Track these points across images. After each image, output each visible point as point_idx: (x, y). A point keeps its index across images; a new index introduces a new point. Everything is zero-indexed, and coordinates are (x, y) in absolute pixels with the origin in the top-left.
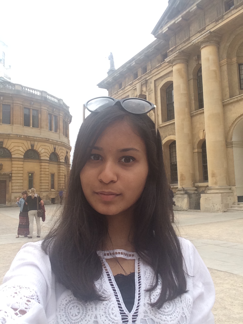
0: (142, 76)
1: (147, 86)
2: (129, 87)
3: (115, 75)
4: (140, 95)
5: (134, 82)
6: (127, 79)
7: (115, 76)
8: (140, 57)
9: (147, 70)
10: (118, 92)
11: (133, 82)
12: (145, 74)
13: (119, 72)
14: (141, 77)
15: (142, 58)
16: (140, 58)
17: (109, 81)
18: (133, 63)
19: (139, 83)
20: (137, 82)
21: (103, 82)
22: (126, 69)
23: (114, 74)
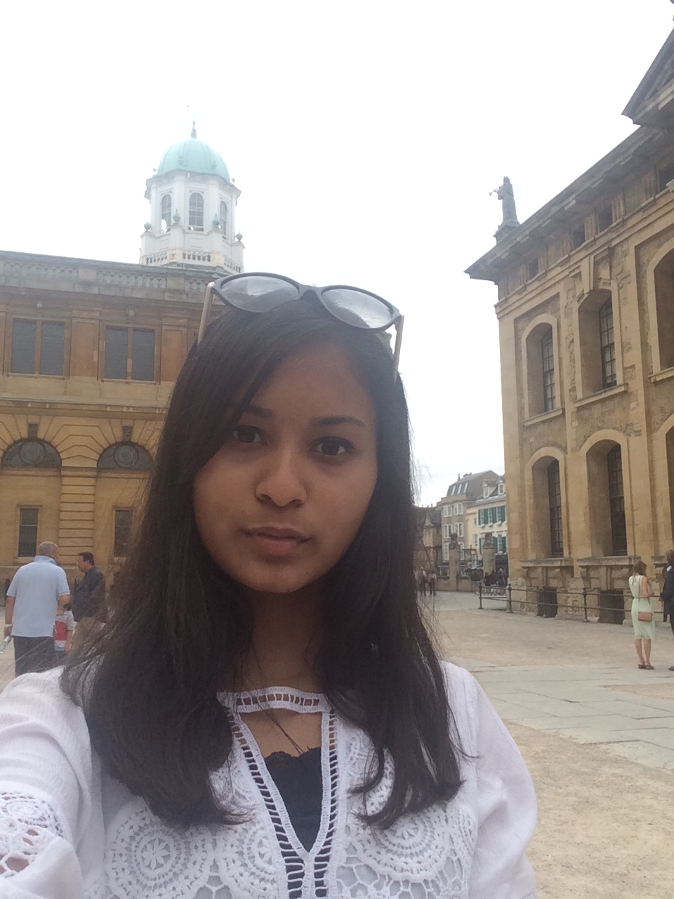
0: (598, 239)
1: (614, 263)
2: (559, 269)
3: (518, 240)
4: (591, 291)
5: (576, 256)
6: (552, 249)
7: (519, 242)
8: (592, 184)
9: (614, 220)
10: (526, 286)
11: (569, 257)
12: (606, 230)
13: (528, 232)
14: (595, 240)
15: (596, 184)
16: (592, 187)
17: (500, 257)
18: (570, 202)
19: (588, 258)
20: (583, 254)
21: (483, 260)
22: (550, 220)
23: (516, 239)
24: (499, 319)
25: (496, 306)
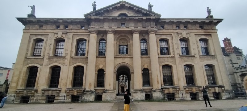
1: (67, 35)
2: (50, 30)
4: (59, 37)
5: (56, 30)
6: (49, 26)
7: (40, 21)
8: (68, 20)
9: (69, 28)
10: (37, 29)
12: (66, 29)
14: (63, 29)
19: (60, 32)
24: (23, 32)
25: (23, 29)
